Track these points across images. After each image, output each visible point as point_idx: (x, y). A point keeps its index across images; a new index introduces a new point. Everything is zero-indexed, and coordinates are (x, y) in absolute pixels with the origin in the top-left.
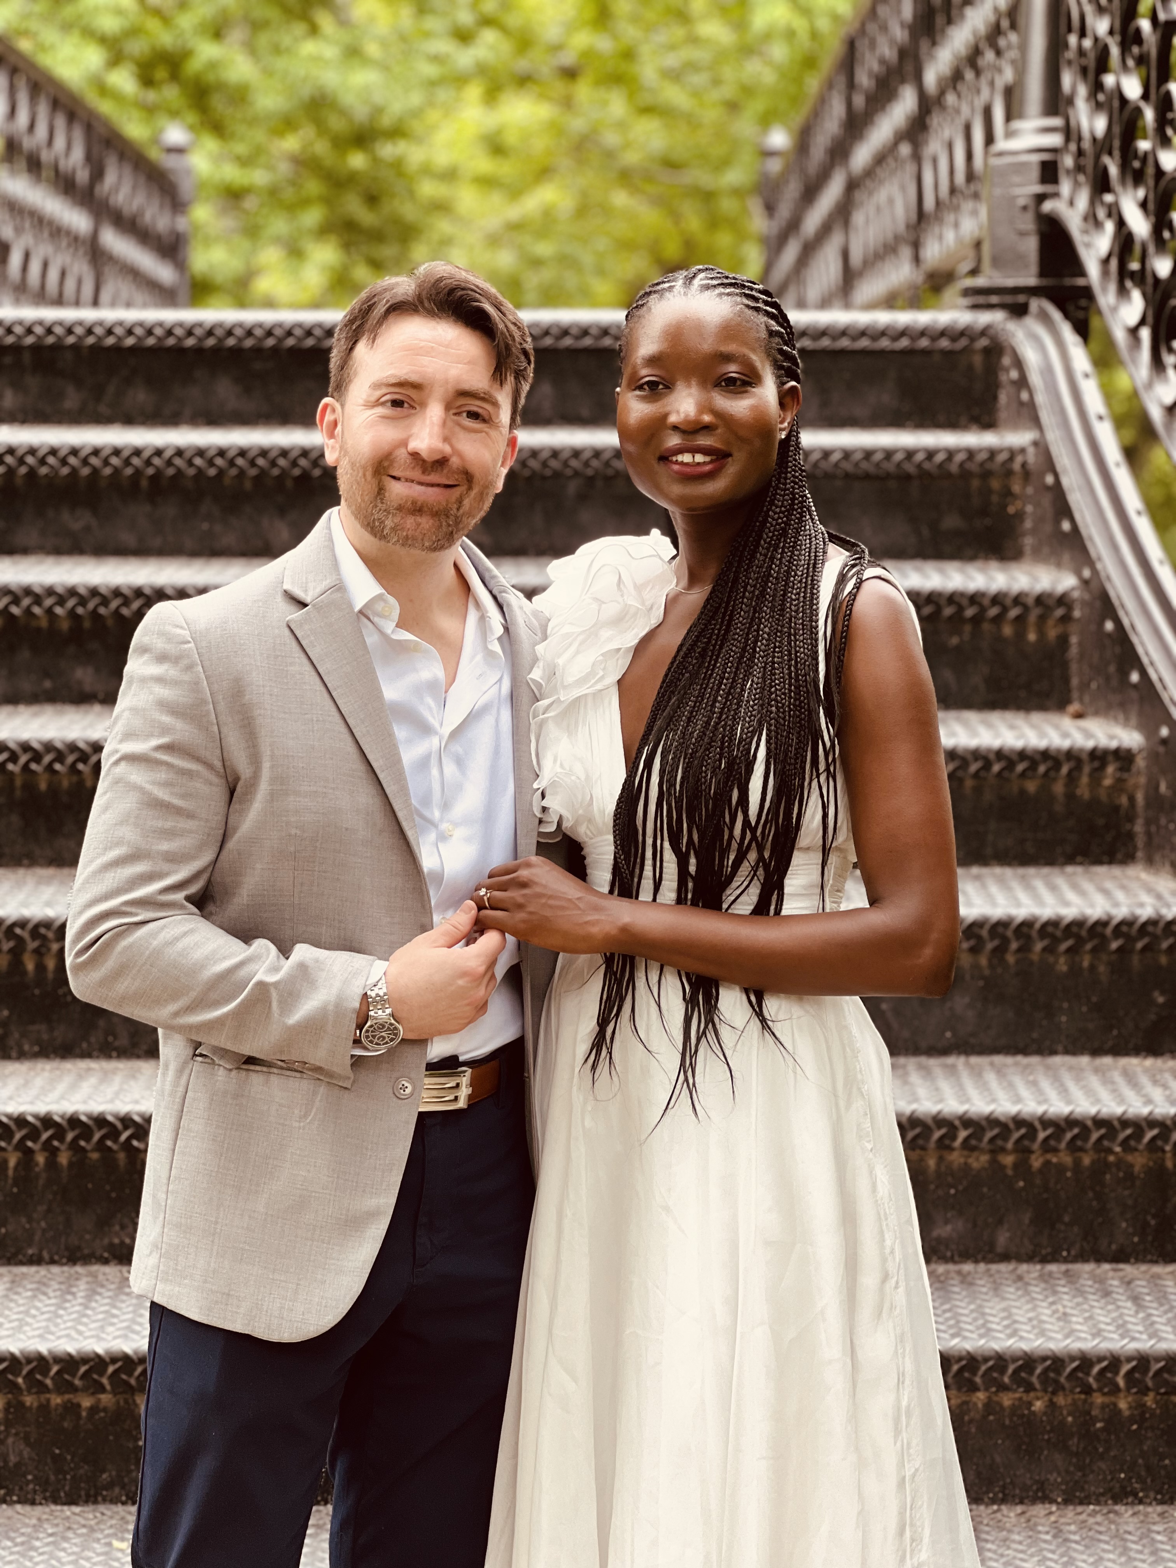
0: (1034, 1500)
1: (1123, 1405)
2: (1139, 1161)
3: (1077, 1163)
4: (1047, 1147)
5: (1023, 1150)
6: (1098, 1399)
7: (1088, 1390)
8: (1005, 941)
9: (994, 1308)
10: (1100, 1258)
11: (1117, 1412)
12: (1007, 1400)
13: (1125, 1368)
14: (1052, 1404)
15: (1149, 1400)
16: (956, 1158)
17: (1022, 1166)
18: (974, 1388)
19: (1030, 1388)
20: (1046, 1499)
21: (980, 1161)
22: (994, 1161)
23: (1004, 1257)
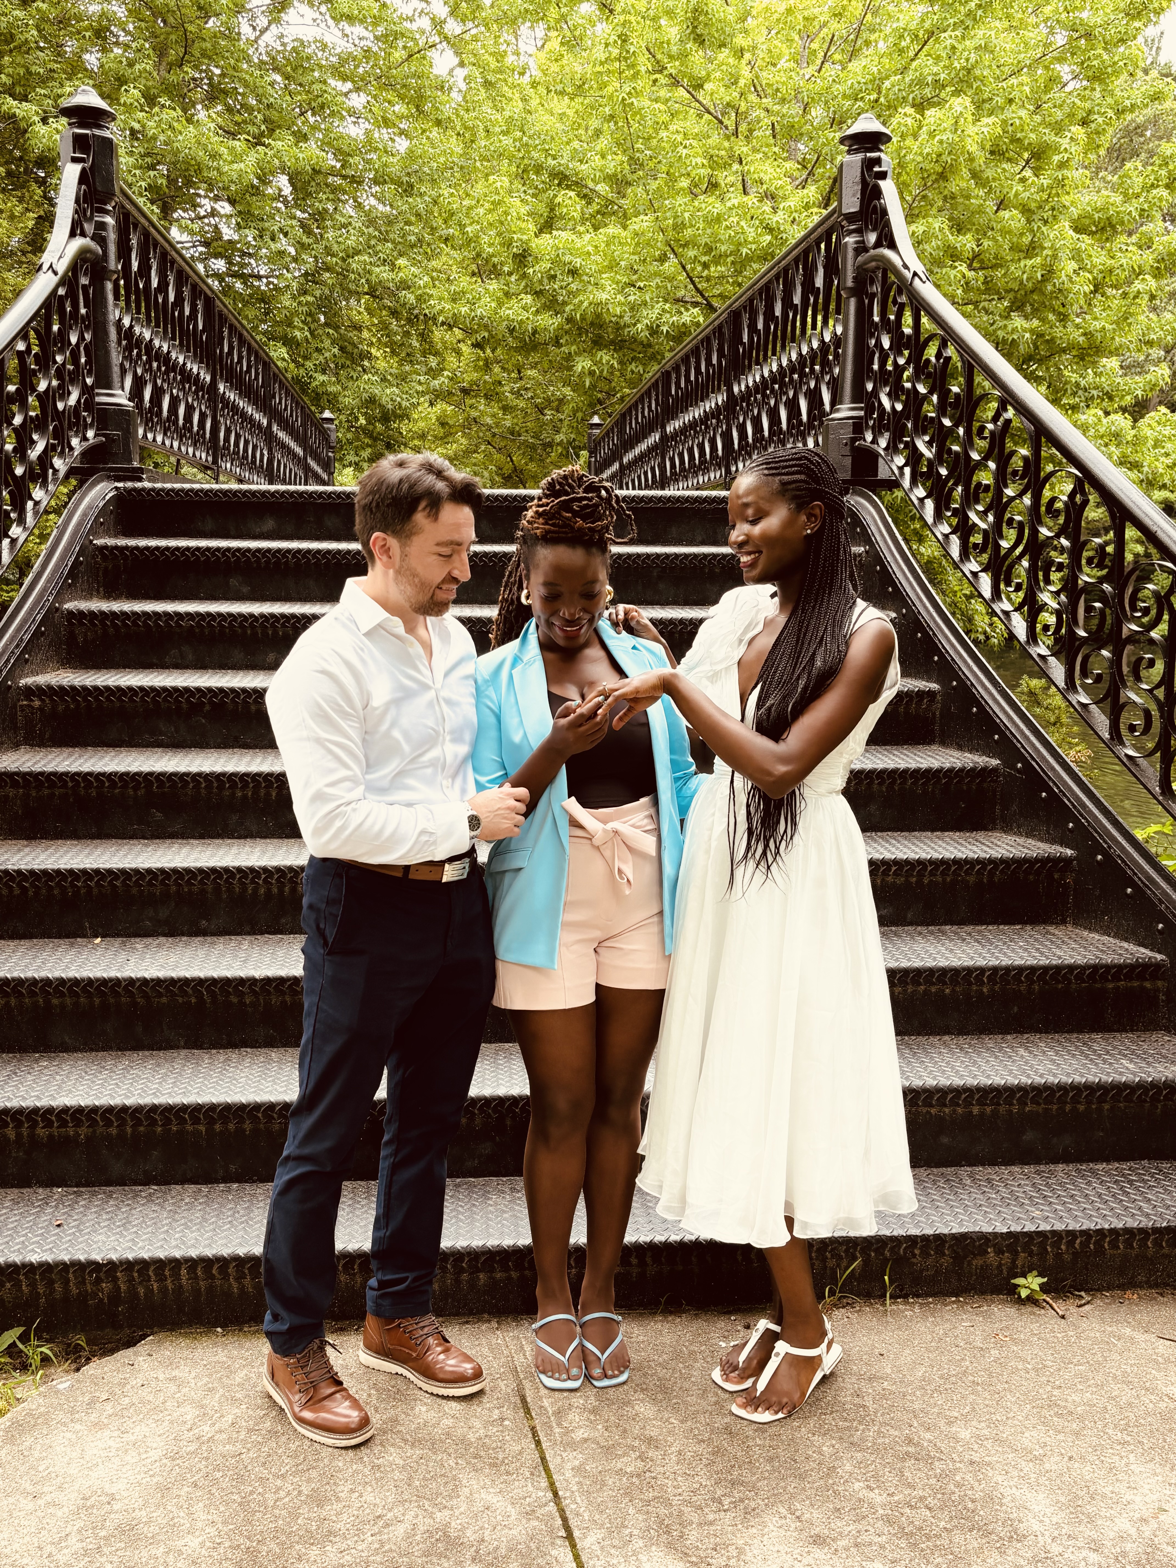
0: (945, 1034)
1: (985, 990)
2: (972, 879)
3: (944, 880)
4: (932, 873)
5: (921, 875)
6: (974, 988)
7: (970, 984)
8: (895, 780)
9: (918, 947)
10: (952, 924)
11: (982, 993)
12: (933, 989)
13: (988, 973)
14: (953, 991)
15: (997, 988)
16: (890, 879)
17: (919, 882)
18: (920, 984)
19: (945, 983)
20: (949, 1033)
21: (900, 880)
22: (907, 880)
23: (911, 924)
